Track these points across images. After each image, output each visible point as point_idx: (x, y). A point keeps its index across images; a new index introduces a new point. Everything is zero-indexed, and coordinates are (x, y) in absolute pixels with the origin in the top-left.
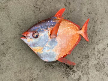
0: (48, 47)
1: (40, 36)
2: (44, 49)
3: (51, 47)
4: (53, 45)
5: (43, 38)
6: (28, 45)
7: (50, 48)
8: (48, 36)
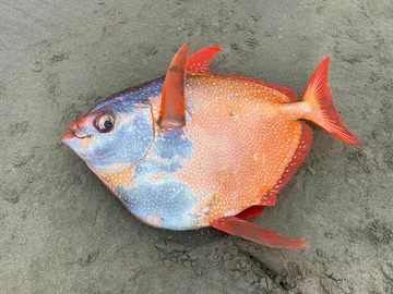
0: (153, 162)
1: (119, 123)
2: (139, 170)
3: (167, 162)
4: (176, 157)
5: (130, 129)
6: (84, 158)
7: (163, 168)
8: (150, 122)
